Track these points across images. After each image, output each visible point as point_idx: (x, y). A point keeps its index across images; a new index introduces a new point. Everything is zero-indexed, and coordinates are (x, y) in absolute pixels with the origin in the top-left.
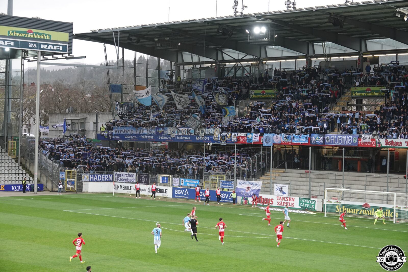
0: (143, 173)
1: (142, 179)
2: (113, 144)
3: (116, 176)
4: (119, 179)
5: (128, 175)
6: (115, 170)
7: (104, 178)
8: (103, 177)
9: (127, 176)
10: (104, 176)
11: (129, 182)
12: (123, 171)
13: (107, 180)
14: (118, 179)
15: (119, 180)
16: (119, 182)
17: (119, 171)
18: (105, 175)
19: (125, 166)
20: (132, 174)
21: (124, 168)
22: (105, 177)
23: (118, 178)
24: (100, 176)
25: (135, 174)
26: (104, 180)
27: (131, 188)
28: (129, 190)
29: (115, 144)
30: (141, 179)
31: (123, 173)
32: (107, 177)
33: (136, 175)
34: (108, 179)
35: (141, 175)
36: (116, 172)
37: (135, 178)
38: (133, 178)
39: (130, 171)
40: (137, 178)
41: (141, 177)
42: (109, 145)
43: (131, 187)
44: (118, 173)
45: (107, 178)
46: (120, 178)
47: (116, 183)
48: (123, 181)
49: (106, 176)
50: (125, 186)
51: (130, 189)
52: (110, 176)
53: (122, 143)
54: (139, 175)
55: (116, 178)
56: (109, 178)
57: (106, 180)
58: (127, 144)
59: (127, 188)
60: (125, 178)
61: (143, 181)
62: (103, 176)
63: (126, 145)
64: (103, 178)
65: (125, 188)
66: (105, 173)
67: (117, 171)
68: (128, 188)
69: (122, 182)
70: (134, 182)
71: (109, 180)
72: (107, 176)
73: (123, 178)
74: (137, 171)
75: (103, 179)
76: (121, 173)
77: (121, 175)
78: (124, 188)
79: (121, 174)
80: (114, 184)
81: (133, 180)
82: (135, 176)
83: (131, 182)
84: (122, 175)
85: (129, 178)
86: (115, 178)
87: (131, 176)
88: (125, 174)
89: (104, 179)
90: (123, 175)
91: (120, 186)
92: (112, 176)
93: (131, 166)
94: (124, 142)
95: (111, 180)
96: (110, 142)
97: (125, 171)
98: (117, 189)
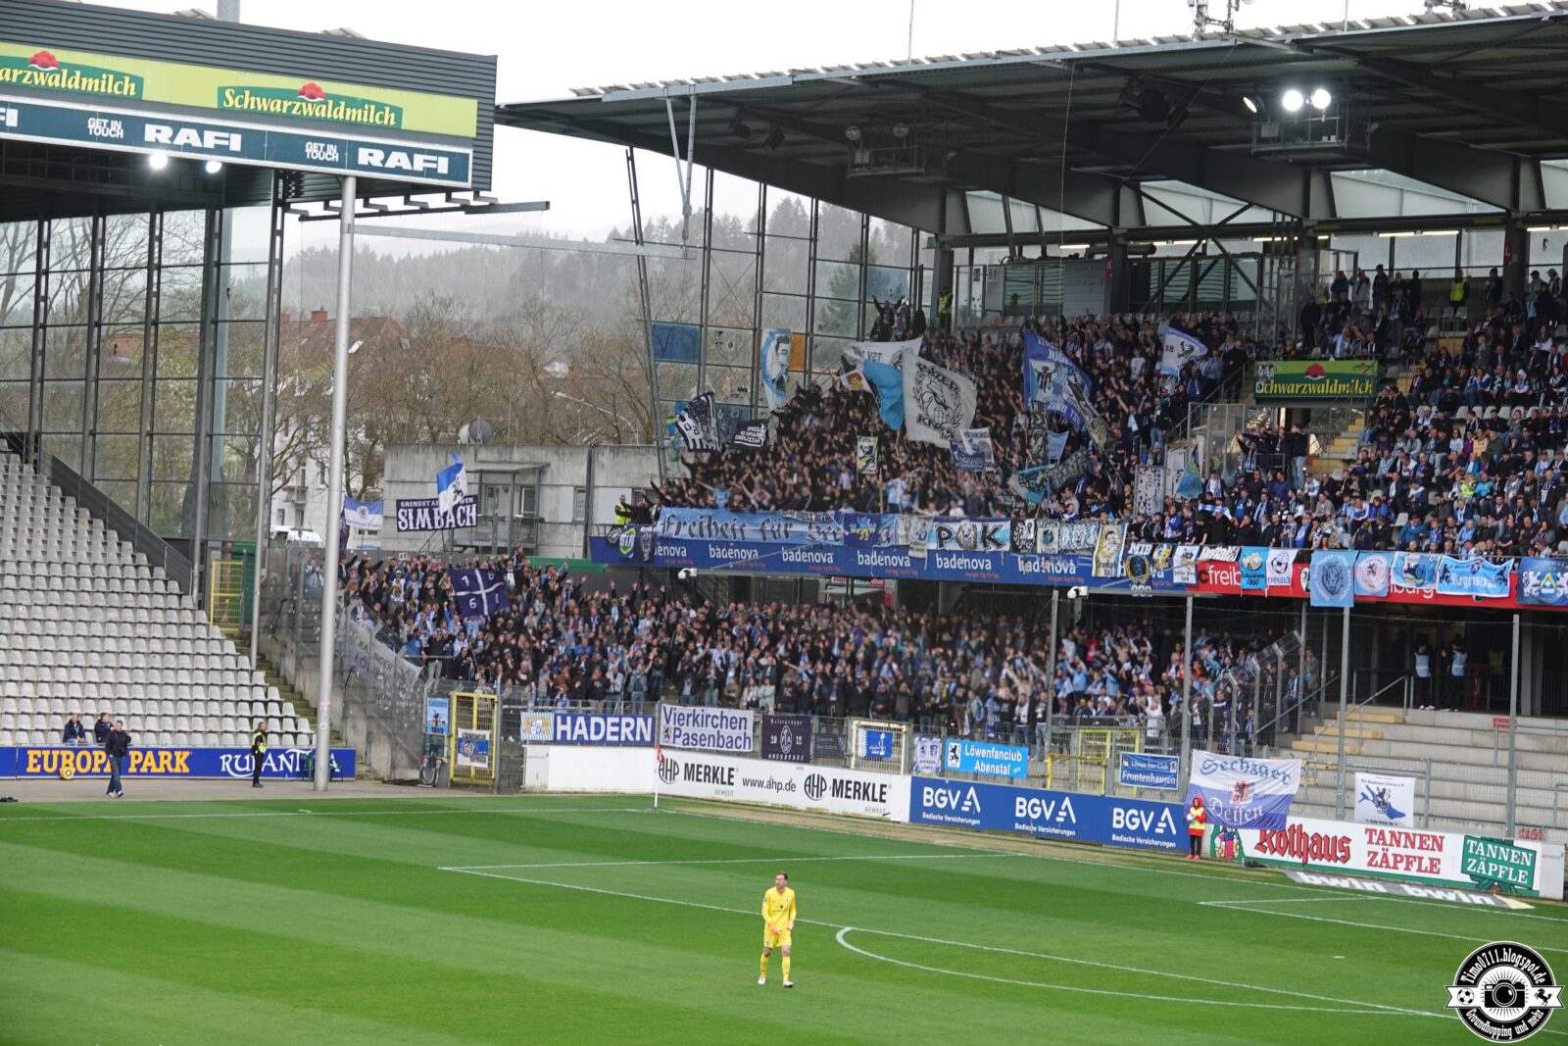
2: (657, 584)
3: (668, 721)
4: (682, 738)
5: (722, 717)
6: (663, 698)
7: (616, 729)
8: (613, 725)
9: (716, 721)
10: (617, 720)
11: (725, 749)
12: (697, 703)
13: (631, 738)
14: (675, 737)
15: (679, 743)
16: (680, 749)
17: (683, 703)
18: (621, 717)
20: (738, 713)
22: (619, 725)
23: (677, 733)
24: (600, 720)
25: (749, 714)
26: (616, 738)
27: (730, 776)
28: (723, 783)
29: (668, 582)
30: (774, 740)
31: (699, 710)
32: (628, 725)
33: (756, 721)
34: (633, 733)
35: (775, 718)
36: (668, 707)
37: (750, 733)
38: (735, 733)
40: (760, 735)
41: (777, 730)
42: (642, 585)
43: (731, 770)
44: (679, 709)
45: (632, 728)
46: (684, 729)
47: (667, 753)
48: (698, 747)
49: (625, 720)
50: (706, 767)
51: (726, 779)
53: (695, 580)
54: (766, 719)
55: (666, 731)
56: (638, 730)
57: (623, 738)
58: (716, 584)
59: (715, 775)
60: (709, 730)
61: (786, 749)
62: (610, 720)
63: (712, 587)
64: (611, 729)
65: (706, 774)
66: (620, 706)
67: (673, 701)
68: (719, 776)
69: (690, 750)
70: (747, 750)
71: (638, 738)
72: (631, 720)
73: (699, 731)
75: (613, 734)
76: (689, 710)
77: (691, 719)
78: (701, 777)
79: (689, 715)
80: (659, 757)
81: (739, 743)
82: (750, 725)
83: (734, 749)
84: (695, 720)
85: (726, 732)
86: (662, 730)
87: (733, 723)
88: (708, 716)
89: (619, 734)
90: (699, 719)
91: (686, 765)
92: (650, 720)
94: (706, 577)
95: (648, 738)
96: (645, 574)
97: (707, 700)
98: (672, 778)
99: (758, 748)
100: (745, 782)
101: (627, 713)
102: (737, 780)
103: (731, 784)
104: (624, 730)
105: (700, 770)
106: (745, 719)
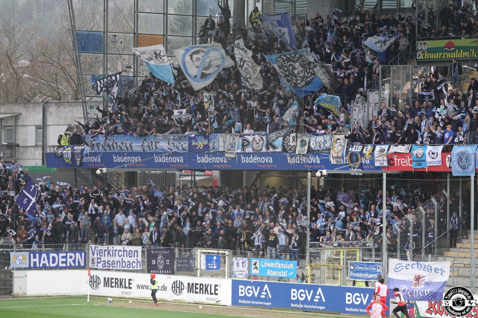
0: (159, 245)
1: (156, 261)
2: (84, 178)
3: (93, 254)
4: (102, 263)
5: (124, 251)
6: (90, 241)
7: (64, 260)
8: (63, 257)
9: (121, 253)
10: (64, 255)
11: (126, 268)
13: (73, 264)
14: (98, 263)
15: (100, 266)
16: (101, 269)
17: (102, 244)
18: (67, 253)
19: (115, 232)
20: (133, 248)
22: (66, 257)
23: (99, 261)
24: (55, 255)
25: (139, 248)
26: (64, 265)
27: (130, 284)
28: (126, 288)
29: (90, 176)
30: (154, 262)
31: (110, 247)
32: (71, 257)
33: (143, 252)
34: (74, 261)
35: (154, 250)
36: (93, 246)
37: (140, 259)
38: (132, 259)
40: (146, 260)
41: (155, 257)
42: (76, 179)
43: (130, 280)
44: (100, 247)
45: (73, 259)
46: (103, 258)
47: (93, 273)
48: (111, 268)
49: (69, 255)
50: (116, 279)
51: (127, 285)
52: (78, 255)
53: (106, 174)
54: (149, 251)
55: (93, 260)
56: (77, 260)
57: (68, 265)
58: (118, 178)
59: (121, 283)
60: (117, 258)
61: (161, 267)
62: (61, 255)
63: (115, 179)
64: (61, 260)
65: (116, 283)
66: (66, 247)
67: (96, 243)
68: (123, 284)
69: (106, 270)
70: (139, 268)
71: (77, 264)
72: (73, 255)
73: (111, 259)
74: (143, 242)
75: (63, 262)
76: (104, 247)
77: (106, 252)
78: (113, 285)
79: (105, 251)
80: (89, 275)
81: (134, 265)
82: (140, 254)
83: (132, 268)
84: (109, 253)
85: (126, 259)
86: (90, 259)
87: (130, 254)
88: (116, 251)
89: (66, 262)
90: (111, 252)
91: (105, 278)
92: (83, 254)
93: (131, 230)
94: (111, 173)
95: (82, 264)
96: (77, 172)
97: (115, 241)
98: (97, 286)
99: (145, 267)
100: (138, 287)
102: (134, 286)
103: (131, 288)
104: (69, 260)
105: (113, 281)
106: (137, 251)
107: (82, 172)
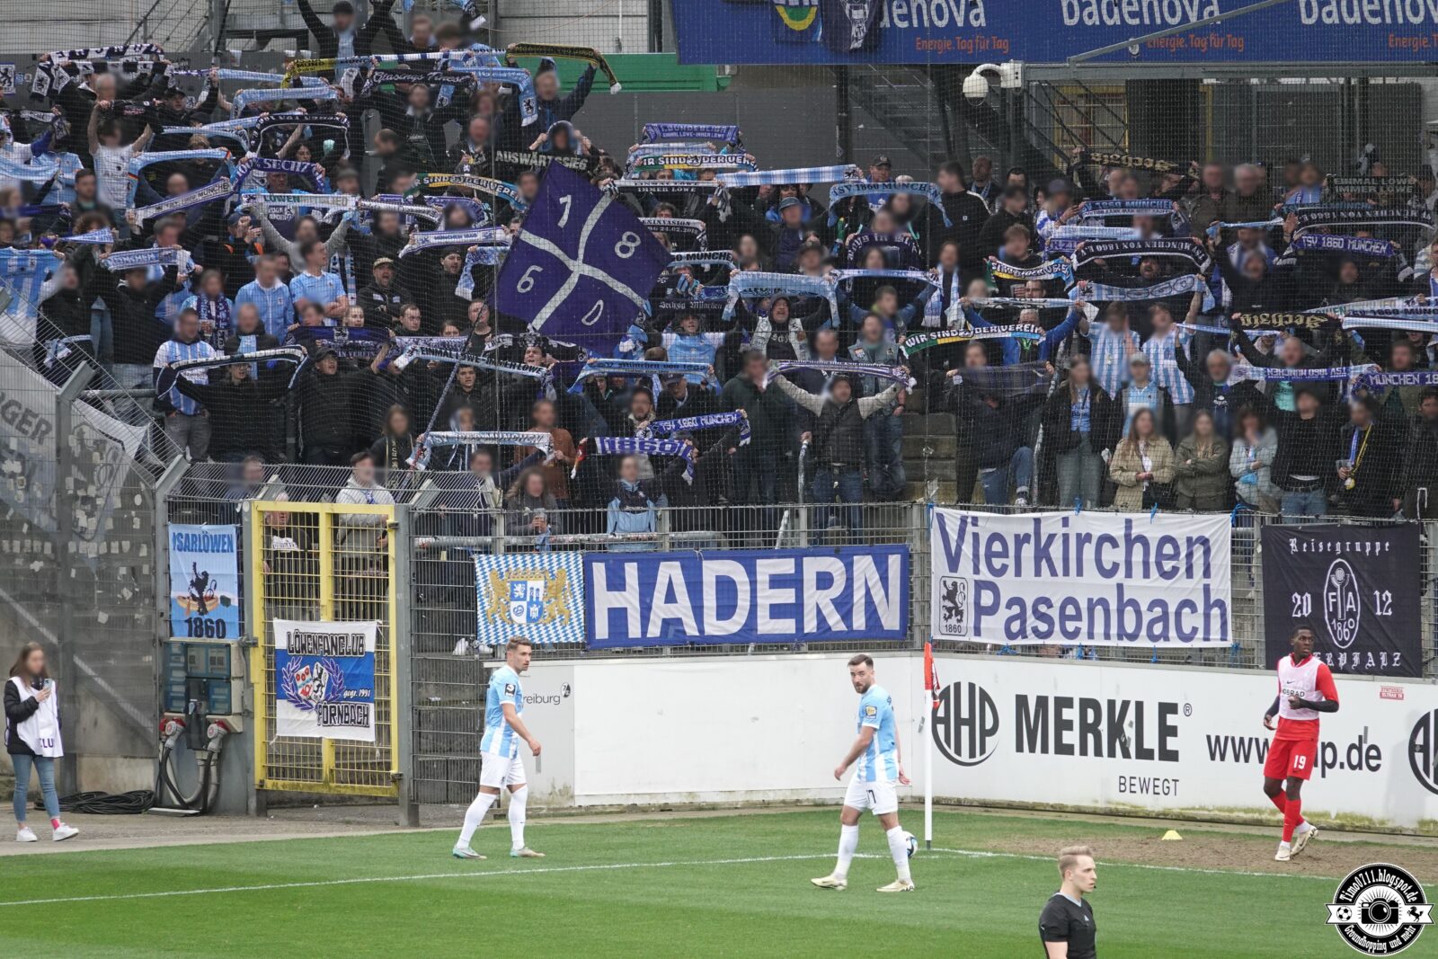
0: (1332, 508)
1: (1318, 602)
2: (893, 123)
3: (953, 562)
4: (1003, 614)
5: (1130, 542)
6: (933, 488)
7: (787, 596)
8: (777, 582)
9: (1111, 556)
10: (786, 566)
11: (1143, 642)
12: (1049, 497)
13: (835, 621)
14: (981, 611)
15: (993, 633)
16: (998, 650)
17: (1001, 500)
18: (799, 556)
19: (1081, 424)
20: (1182, 525)
21: (1060, 443)
22: (795, 581)
23: (987, 598)
24: (735, 570)
25: (1217, 527)
26: (787, 626)
27: (1167, 731)
28: (1144, 754)
29: (930, 110)
30: (1303, 604)
31: (1051, 521)
32: (824, 581)
33: (1240, 547)
34: (844, 605)
35: (1302, 536)
36: (953, 516)
37: (1222, 586)
38: (1188, 588)
39: (1160, 497)
40: (1255, 593)
41: (1311, 573)
42: (845, 125)
43: (1167, 709)
44: (989, 522)
45: (837, 590)
46: (1009, 586)
47: (951, 670)
48: (1057, 640)
49: (812, 566)
50: (1087, 703)
51: (1151, 741)
52: (864, 565)
53: (1019, 96)
54: (1274, 539)
55: (951, 595)
56: (859, 595)
57: (810, 626)
58: (1086, 117)
59: (1116, 730)
60: (1090, 585)
61: (1344, 632)
62: (767, 568)
63: (1075, 124)
64: (768, 597)
65: (1086, 728)
66: (795, 522)
67: (964, 497)
68: (1130, 732)
69: (1031, 651)
70: (1215, 642)
71: (859, 622)
72: (834, 566)
73: (1057, 589)
74: (1242, 488)
75: (777, 611)
76: (1017, 523)
77: (1028, 551)
78: (1071, 737)
79: (1021, 540)
80: (930, 683)
81: (1191, 621)
82: (1222, 557)
83: (1175, 643)
84: (1042, 554)
85: (1144, 588)
86: (937, 592)
87: (1165, 560)
88: (1083, 539)
89: (794, 610)
90: (1056, 551)
91: (1021, 701)
92: (894, 562)
94: (1049, 90)
95: (891, 620)
96: (853, 89)
98: (978, 748)
99: (1255, 636)
100: (1216, 748)
101: (819, 545)
102: (1189, 741)
103: (1171, 756)
104: (814, 598)
105: (1067, 714)
106: (1204, 542)
107: (881, 88)
